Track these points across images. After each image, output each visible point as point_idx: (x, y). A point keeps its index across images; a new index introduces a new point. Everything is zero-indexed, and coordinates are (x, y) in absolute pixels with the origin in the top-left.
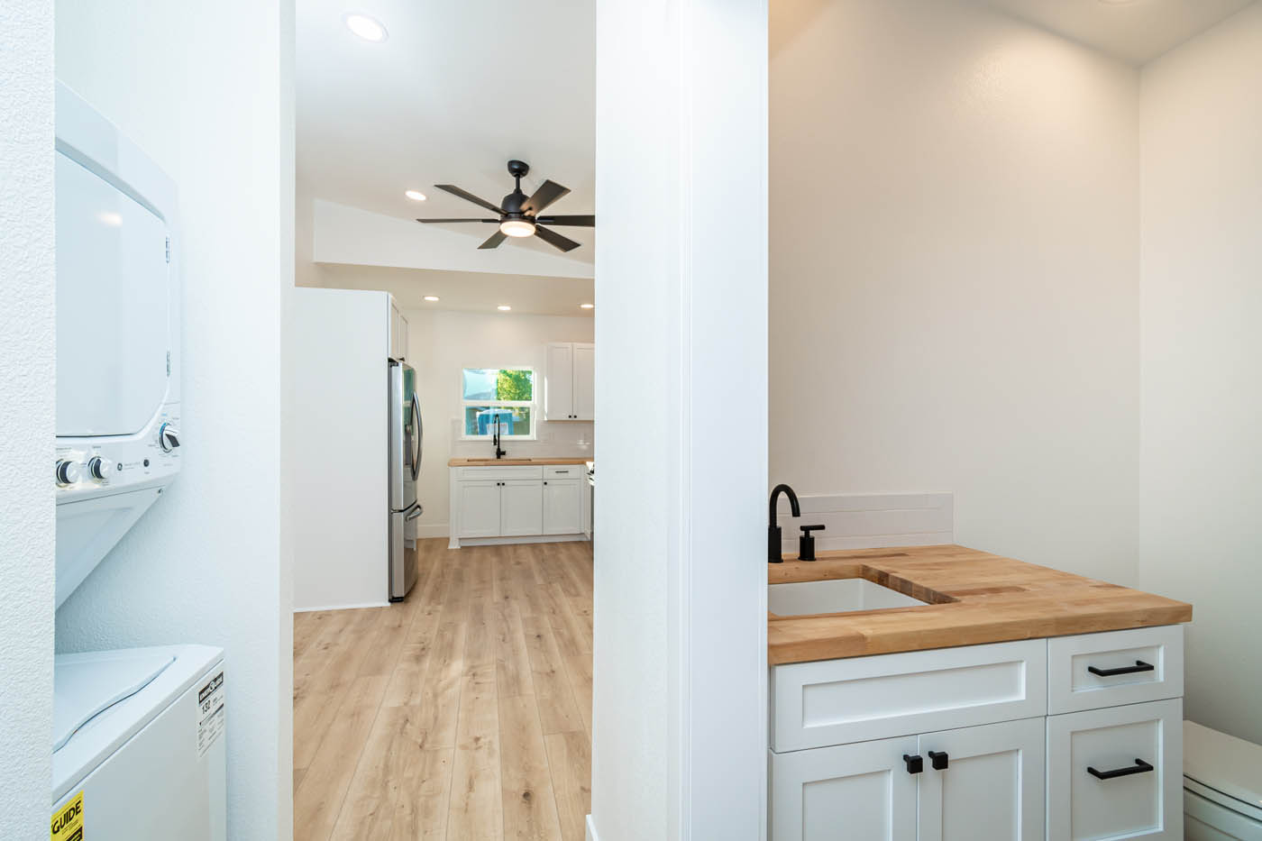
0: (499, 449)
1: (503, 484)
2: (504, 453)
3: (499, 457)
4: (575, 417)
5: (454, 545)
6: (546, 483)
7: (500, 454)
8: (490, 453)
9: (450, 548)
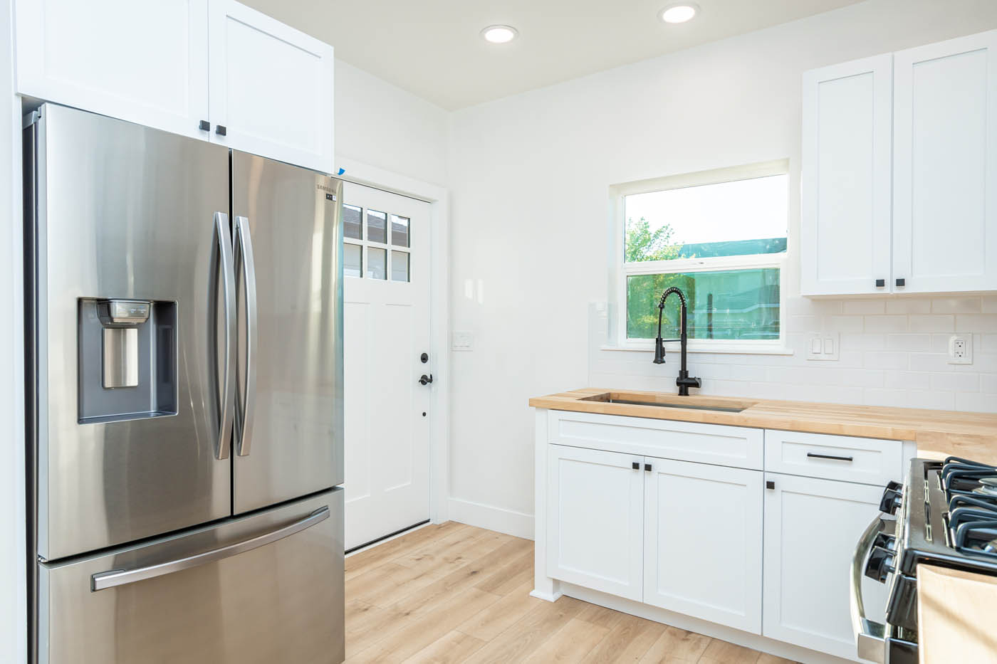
0: (684, 373)
1: (648, 468)
2: (696, 384)
3: (683, 392)
4: (900, 283)
5: (544, 592)
6: (771, 485)
7: (686, 384)
8: (664, 382)
9: (533, 593)
